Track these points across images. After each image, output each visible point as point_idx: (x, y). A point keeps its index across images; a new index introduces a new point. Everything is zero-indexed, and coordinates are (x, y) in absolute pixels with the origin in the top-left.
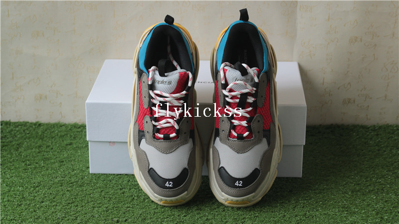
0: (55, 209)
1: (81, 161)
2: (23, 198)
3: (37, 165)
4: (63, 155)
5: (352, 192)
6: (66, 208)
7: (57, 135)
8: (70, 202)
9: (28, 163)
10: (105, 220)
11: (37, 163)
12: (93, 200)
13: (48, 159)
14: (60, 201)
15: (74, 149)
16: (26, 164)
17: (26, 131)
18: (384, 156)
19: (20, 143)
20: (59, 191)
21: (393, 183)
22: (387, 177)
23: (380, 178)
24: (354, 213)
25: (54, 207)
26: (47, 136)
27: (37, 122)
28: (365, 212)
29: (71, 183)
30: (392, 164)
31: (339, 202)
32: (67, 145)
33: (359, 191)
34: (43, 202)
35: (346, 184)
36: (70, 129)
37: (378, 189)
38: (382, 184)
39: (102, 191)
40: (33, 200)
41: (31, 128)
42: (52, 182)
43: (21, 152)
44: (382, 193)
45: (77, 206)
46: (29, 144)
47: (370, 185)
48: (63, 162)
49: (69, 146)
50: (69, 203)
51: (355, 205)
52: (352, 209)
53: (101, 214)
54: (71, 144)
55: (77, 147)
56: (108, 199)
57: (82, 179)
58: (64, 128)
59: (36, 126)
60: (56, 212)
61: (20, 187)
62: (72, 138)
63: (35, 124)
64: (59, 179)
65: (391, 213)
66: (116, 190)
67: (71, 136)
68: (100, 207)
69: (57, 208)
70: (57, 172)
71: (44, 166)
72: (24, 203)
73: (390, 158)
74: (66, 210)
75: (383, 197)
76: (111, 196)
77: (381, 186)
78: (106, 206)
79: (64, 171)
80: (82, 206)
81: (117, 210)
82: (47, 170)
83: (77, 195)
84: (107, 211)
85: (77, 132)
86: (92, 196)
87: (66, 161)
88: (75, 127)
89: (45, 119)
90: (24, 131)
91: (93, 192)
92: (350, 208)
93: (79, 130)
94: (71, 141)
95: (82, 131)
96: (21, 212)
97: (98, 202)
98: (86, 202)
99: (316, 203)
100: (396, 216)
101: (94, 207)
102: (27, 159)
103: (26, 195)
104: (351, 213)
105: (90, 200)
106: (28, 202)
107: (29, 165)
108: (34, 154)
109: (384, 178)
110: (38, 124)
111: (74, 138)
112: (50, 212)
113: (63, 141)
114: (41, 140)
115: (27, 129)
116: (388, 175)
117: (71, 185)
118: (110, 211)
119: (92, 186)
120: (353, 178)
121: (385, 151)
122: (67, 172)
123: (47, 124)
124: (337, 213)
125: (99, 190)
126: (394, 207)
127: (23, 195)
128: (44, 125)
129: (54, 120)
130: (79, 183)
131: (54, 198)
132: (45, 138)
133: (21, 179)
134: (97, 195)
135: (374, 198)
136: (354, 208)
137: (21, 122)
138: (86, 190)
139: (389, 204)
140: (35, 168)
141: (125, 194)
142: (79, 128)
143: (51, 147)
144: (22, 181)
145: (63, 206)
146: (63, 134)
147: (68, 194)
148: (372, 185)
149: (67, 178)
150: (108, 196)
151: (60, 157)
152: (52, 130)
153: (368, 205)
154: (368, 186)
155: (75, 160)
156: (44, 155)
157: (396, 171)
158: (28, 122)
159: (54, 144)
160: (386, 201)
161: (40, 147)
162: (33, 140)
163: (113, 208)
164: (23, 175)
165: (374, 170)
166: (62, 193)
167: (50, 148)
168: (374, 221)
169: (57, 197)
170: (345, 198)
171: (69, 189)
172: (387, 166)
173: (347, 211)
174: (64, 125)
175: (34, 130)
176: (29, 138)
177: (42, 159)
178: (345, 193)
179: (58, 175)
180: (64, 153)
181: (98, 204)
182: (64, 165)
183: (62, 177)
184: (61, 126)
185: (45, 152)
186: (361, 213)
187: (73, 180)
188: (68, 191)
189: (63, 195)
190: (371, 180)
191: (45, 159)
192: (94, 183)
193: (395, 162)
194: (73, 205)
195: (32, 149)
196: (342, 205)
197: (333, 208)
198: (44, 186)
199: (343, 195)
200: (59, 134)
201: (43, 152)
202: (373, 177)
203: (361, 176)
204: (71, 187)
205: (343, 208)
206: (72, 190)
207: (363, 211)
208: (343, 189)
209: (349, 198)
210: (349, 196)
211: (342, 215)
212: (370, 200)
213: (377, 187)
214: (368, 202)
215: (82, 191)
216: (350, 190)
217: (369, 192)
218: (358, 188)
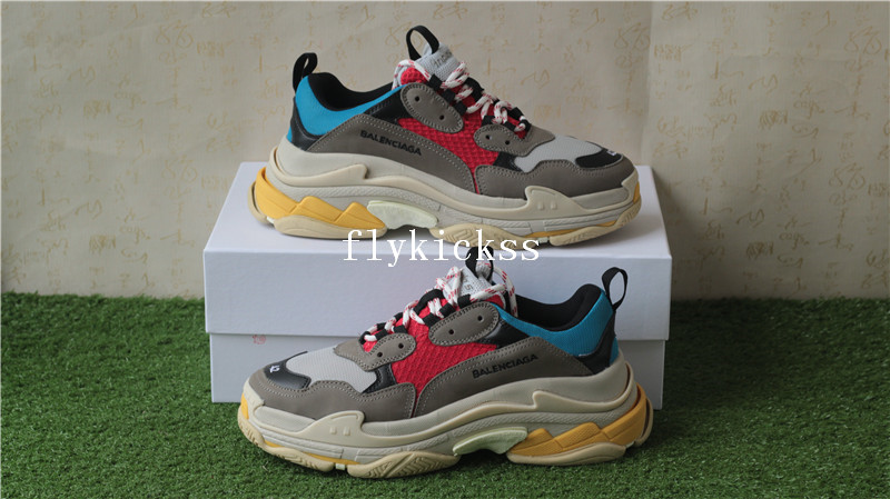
0: (141, 477)
1: (192, 377)
2: (73, 454)
3: (100, 386)
4: (154, 365)
5: (770, 439)
6: (165, 476)
7: (139, 323)
8: (174, 461)
9: (79, 381)
11: (98, 382)
12: (221, 457)
13: (122, 373)
14: (151, 460)
15: (176, 352)
16: (75, 385)
17: (71, 315)
18: (835, 365)
19: (61, 340)
20: (147, 439)
21: (856, 421)
22: (842, 408)
23: (828, 411)
24: (775, 482)
25: (140, 473)
26: (117, 326)
27: (95, 297)
29: (173, 424)
30: (853, 382)
31: (742, 461)
32: (160, 343)
33: (783, 437)
34: (114, 463)
35: (755, 424)
36: (166, 311)
37: (823, 433)
38: (833, 423)
40: (95, 458)
41: (82, 309)
42: (133, 422)
43: (62, 359)
44: (833, 441)
45: (187, 471)
46: (79, 343)
47: (807, 425)
48: (153, 379)
49: (166, 347)
50: (170, 466)
51: (777, 466)
52: (770, 474)
53: (239, 487)
54: (168, 342)
55: (181, 348)
57: (196, 414)
58: (152, 308)
59: (94, 304)
60: (143, 483)
61: (64, 432)
62: (171, 329)
63: (91, 300)
64: (146, 415)
65: (852, 482)
67: (168, 325)
68: (236, 473)
69: (146, 474)
70: (142, 400)
71: (113, 389)
72: (75, 465)
73: (848, 369)
74: (165, 480)
75: (835, 451)
77: (829, 427)
79: (156, 397)
80: (199, 471)
82: (121, 396)
83: (187, 447)
85: (182, 316)
86: (218, 449)
87: (159, 377)
88: (176, 306)
89: (111, 289)
90: (68, 315)
91: (220, 443)
92: (765, 472)
93: (186, 312)
94: (170, 336)
95: (191, 315)
96: (70, 485)
97: (233, 463)
99: (694, 462)
100: (864, 488)
101: (223, 474)
102: (77, 372)
103: (78, 448)
104: (767, 483)
105: (214, 458)
106: (83, 463)
107: (81, 387)
108: (91, 362)
109: (837, 410)
110: (97, 301)
111: (175, 329)
112: (131, 483)
113: (151, 335)
114: (104, 334)
115: (74, 311)
116: (844, 403)
117: (173, 427)
118: (257, 481)
119: (216, 430)
120: (770, 411)
121: (837, 354)
122: (163, 401)
123: (117, 301)
124: (739, 484)
125: (233, 438)
126: (857, 470)
127: (72, 449)
128: (109, 301)
129: (130, 291)
130: (191, 423)
131: (138, 455)
132: (113, 331)
133: (65, 416)
134: (229, 448)
135: (816, 451)
136: (774, 473)
137: (60, 297)
138: (205, 438)
139: (848, 465)
140: (95, 392)
142: (186, 307)
143: (127, 347)
144: (67, 419)
145: (159, 471)
146: (151, 321)
147: (167, 447)
148: (811, 425)
149: (163, 414)
151: (146, 369)
152: (128, 313)
153: (804, 467)
154: (802, 427)
155: (178, 375)
156: (112, 366)
157: (861, 396)
158: (76, 297)
159: (132, 341)
160: (841, 458)
161: (103, 347)
162: (88, 334)
164: (69, 406)
165: (814, 395)
166: (154, 444)
167: (124, 350)
169: (145, 453)
170: (755, 452)
171: (169, 435)
172: (842, 385)
173: (758, 479)
174: (154, 302)
175: (90, 312)
176: (79, 329)
177: (109, 374)
178: (754, 441)
179: (143, 406)
180: (156, 360)
181: (232, 466)
182: (157, 385)
183: (154, 412)
184: (147, 304)
185: (114, 358)
186: (788, 484)
187: (176, 417)
188: (167, 439)
189: (156, 449)
190: (808, 414)
191: (115, 374)
192: (222, 424)
193: (860, 377)
195: (87, 353)
196: (748, 466)
197: (729, 473)
198: (116, 430)
199: (750, 446)
200: (143, 321)
201: (109, 360)
202: (813, 409)
203: (788, 406)
204: (172, 431)
205: (750, 472)
206: (176, 438)
207: (794, 479)
208: (750, 433)
209: (763, 452)
210: (763, 449)
211: (749, 488)
212: (807, 456)
213: (821, 430)
214: (802, 461)
215: (197, 439)
216: (765, 435)
217: (806, 438)
218: (781, 432)
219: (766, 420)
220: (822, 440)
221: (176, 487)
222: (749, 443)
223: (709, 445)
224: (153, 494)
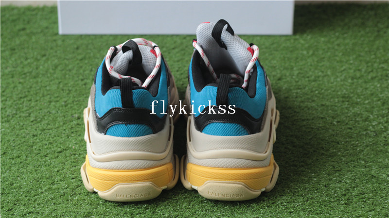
5: (353, 79)
6: (17, 104)
8: (23, 96)
10: (64, 116)
12: (49, 93)
14: (10, 95)
15: (28, 35)
23: (383, 63)
24: (357, 103)
28: (369, 103)
29: (25, 74)
31: (338, 91)
32: (19, 30)
33: (359, 78)
37: (381, 75)
39: (60, 83)
45: (30, 100)
47: (372, 71)
49: (22, 33)
50: (21, 98)
51: (357, 94)
52: (354, 98)
53: (59, 109)
54: (24, 29)
55: (31, 33)
56: (68, 92)
57: (37, 68)
60: (5, 108)
62: (26, 22)
64: (9, 69)
66: (77, 81)
67: (24, 20)
68: (57, 101)
70: (8, 62)
74: (18, 106)
76: (70, 88)
77: (384, 72)
78: (65, 99)
79: (15, 60)
80: (37, 101)
81: (77, 104)
83: (31, 87)
84: (66, 106)
85: (31, 15)
86: (48, 88)
87: (18, 48)
88: (28, 10)
92: (351, 98)
94: (25, 26)
95: (36, 14)
97: (56, 95)
98: (41, 95)
99: (312, 92)
101: (50, 102)
104: (352, 104)
105: (45, 93)
111: (28, 22)
113: (15, 26)
117: (23, 76)
118: (69, 106)
119: (48, 77)
120: (351, 64)
122: (19, 62)
124: (337, 104)
125: (57, 81)
130: (34, 74)
134: (54, 87)
135: (379, 85)
136: (356, 98)
138: (41, 82)
141: (87, 86)
142: (33, 10)
145: (14, 101)
146: (14, 18)
147: (20, 87)
148: (375, 71)
149: (19, 69)
150: (67, 88)
151: (11, 44)
153: (372, 94)
154: (369, 72)
159: (4, 29)
163: (73, 102)
165: (375, 54)
166: (12, 86)
168: (381, 112)
170: (345, 86)
171: (21, 81)
173: (348, 101)
179: (7, 65)
180: (16, 39)
181: (55, 97)
182: (16, 53)
183: (14, 67)
186: (364, 104)
187: (26, 70)
188: (20, 83)
189: (14, 88)
190: (372, 65)
192: (50, 73)
194: (25, 99)
196: (341, 94)
197: (332, 98)
199: (342, 83)
202: (375, 62)
203: (361, 61)
204: (23, 78)
205: (343, 97)
206: (25, 82)
207: (367, 102)
208: (341, 76)
209: (350, 86)
210: (349, 84)
211: (344, 107)
212: (374, 88)
213: (379, 74)
214: (371, 91)
215: (37, 83)
216: (349, 77)
217: (373, 78)
218: (358, 74)
219: (350, 69)
220: (381, 79)
221: (24, 110)
222: (341, 81)
223: (319, 82)
224: (10, 114)
